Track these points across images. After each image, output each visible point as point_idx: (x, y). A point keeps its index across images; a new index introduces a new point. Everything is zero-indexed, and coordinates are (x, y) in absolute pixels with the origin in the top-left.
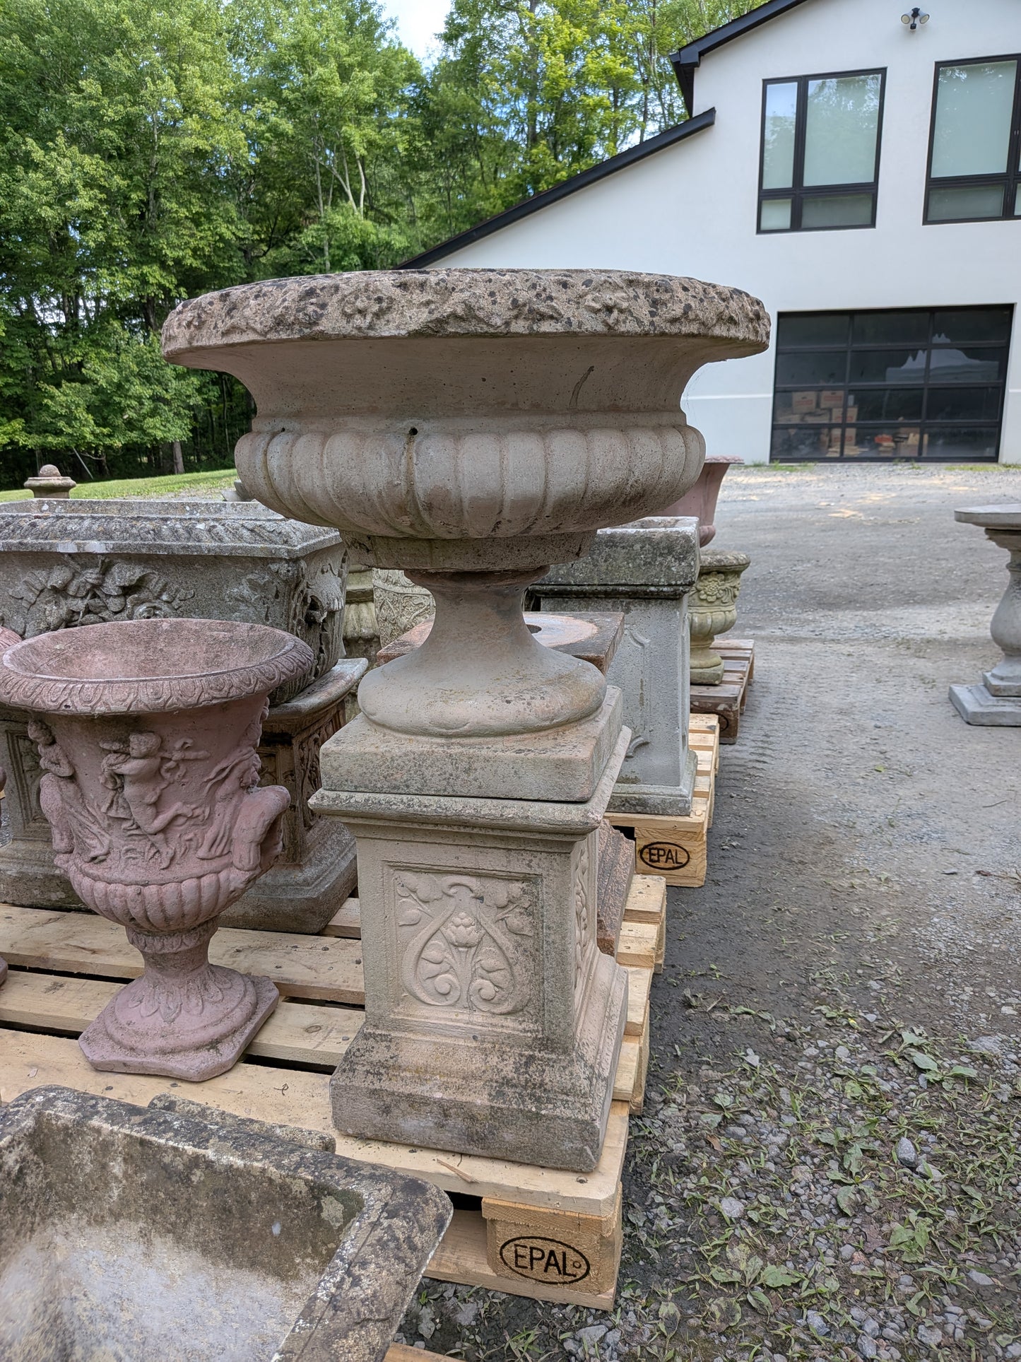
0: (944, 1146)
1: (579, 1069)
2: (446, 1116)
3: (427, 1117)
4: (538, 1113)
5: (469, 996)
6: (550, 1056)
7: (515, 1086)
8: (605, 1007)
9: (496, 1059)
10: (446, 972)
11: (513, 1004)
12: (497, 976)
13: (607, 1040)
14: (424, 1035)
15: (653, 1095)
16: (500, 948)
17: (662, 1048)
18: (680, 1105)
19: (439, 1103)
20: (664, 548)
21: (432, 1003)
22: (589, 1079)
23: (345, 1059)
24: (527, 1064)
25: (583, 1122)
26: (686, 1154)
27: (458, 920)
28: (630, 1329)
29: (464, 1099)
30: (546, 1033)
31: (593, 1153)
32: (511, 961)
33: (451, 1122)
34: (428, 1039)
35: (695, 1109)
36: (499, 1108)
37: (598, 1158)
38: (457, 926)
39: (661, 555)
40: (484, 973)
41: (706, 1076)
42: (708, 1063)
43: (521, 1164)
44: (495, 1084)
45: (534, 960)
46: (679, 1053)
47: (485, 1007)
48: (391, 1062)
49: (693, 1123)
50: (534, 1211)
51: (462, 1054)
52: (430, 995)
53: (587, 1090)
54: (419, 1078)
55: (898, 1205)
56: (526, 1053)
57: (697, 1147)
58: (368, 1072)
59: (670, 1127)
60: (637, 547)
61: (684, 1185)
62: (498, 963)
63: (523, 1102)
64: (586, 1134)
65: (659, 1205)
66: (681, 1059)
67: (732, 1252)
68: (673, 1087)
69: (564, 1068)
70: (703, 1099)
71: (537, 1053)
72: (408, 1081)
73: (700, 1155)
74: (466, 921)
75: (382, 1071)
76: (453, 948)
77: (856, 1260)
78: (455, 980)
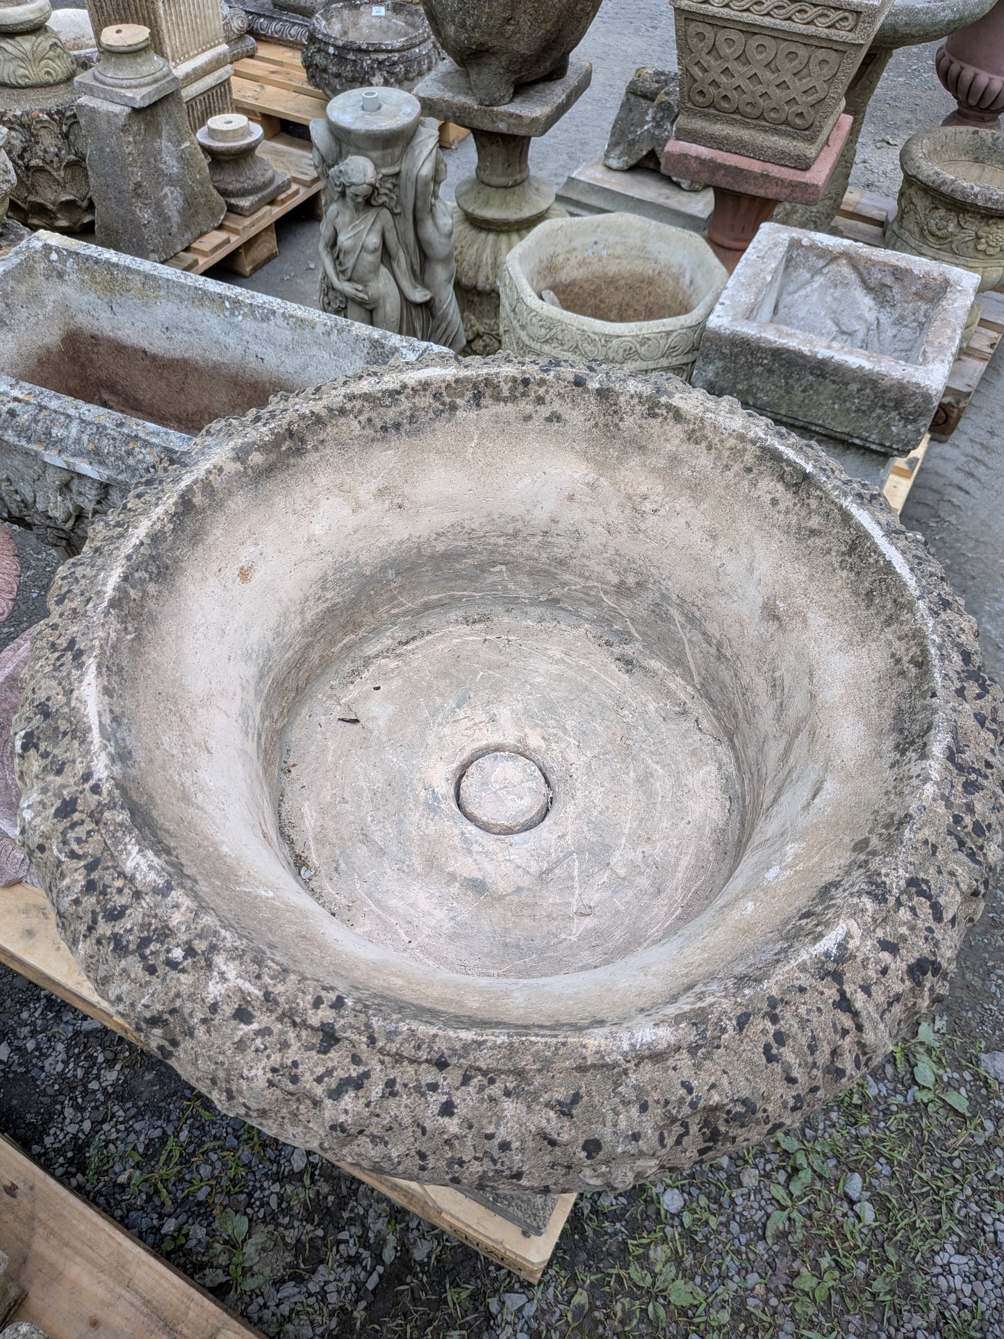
0: (893, 1183)
20: (890, 400)
28: (545, 1307)
39: (883, 407)
55: (819, 1242)
60: (854, 387)
67: (655, 1251)
77: (755, 1292)
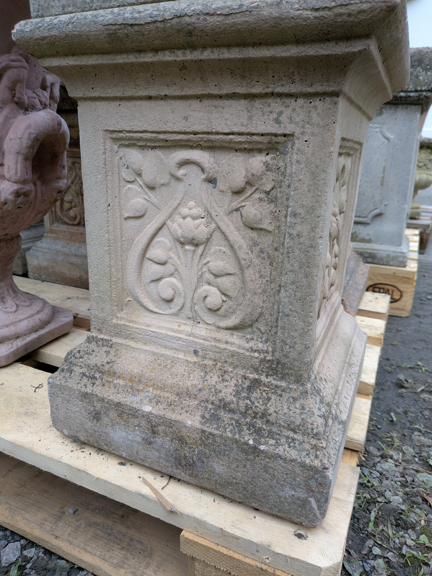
1: (312, 403)
2: (154, 432)
3: (134, 430)
4: (255, 448)
5: (193, 304)
6: (279, 383)
7: (232, 411)
8: (346, 353)
9: (215, 378)
10: (171, 275)
11: (242, 316)
12: (225, 282)
13: (347, 384)
14: (145, 344)
15: (372, 449)
16: (232, 247)
17: (379, 414)
18: (396, 461)
19: (147, 416)
21: (155, 310)
22: (325, 417)
23: (66, 359)
24: (250, 389)
25: (311, 468)
26: (403, 507)
27: (185, 211)
29: (173, 416)
30: (277, 355)
31: (319, 507)
32: (243, 262)
33: (159, 440)
34: (147, 348)
35: (411, 467)
36: (210, 434)
37: (323, 514)
38: (184, 218)
40: (211, 277)
41: (419, 441)
42: (420, 431)
43: (232, 501)
44: (210, 406)
45: (271, 264)
46: (395, 419)
47: (209, 318)
48: (107, 367)
49: (409, 479)
50: (238, 560)
51: (180, 369)
52: (153, 301)
53: (321, 429)
54: (132, 387)
56: (251, 376)
57: (414, 502)
58: (84, 374)
59: (387, 479)
61: (402, 540)
62: (228, 266)
63: (240, 431)
64: (313, 483)
65: (376, 557)
66: (396, 424)
68: (391, 445)
69: (295, 399)
70: (417, 459)
71: (263, 378)
72: (120, 390)
73: (418, 511)
74: (195, 211)
75: (97, 375)
76: (179, 246)
78: (179, 285)
